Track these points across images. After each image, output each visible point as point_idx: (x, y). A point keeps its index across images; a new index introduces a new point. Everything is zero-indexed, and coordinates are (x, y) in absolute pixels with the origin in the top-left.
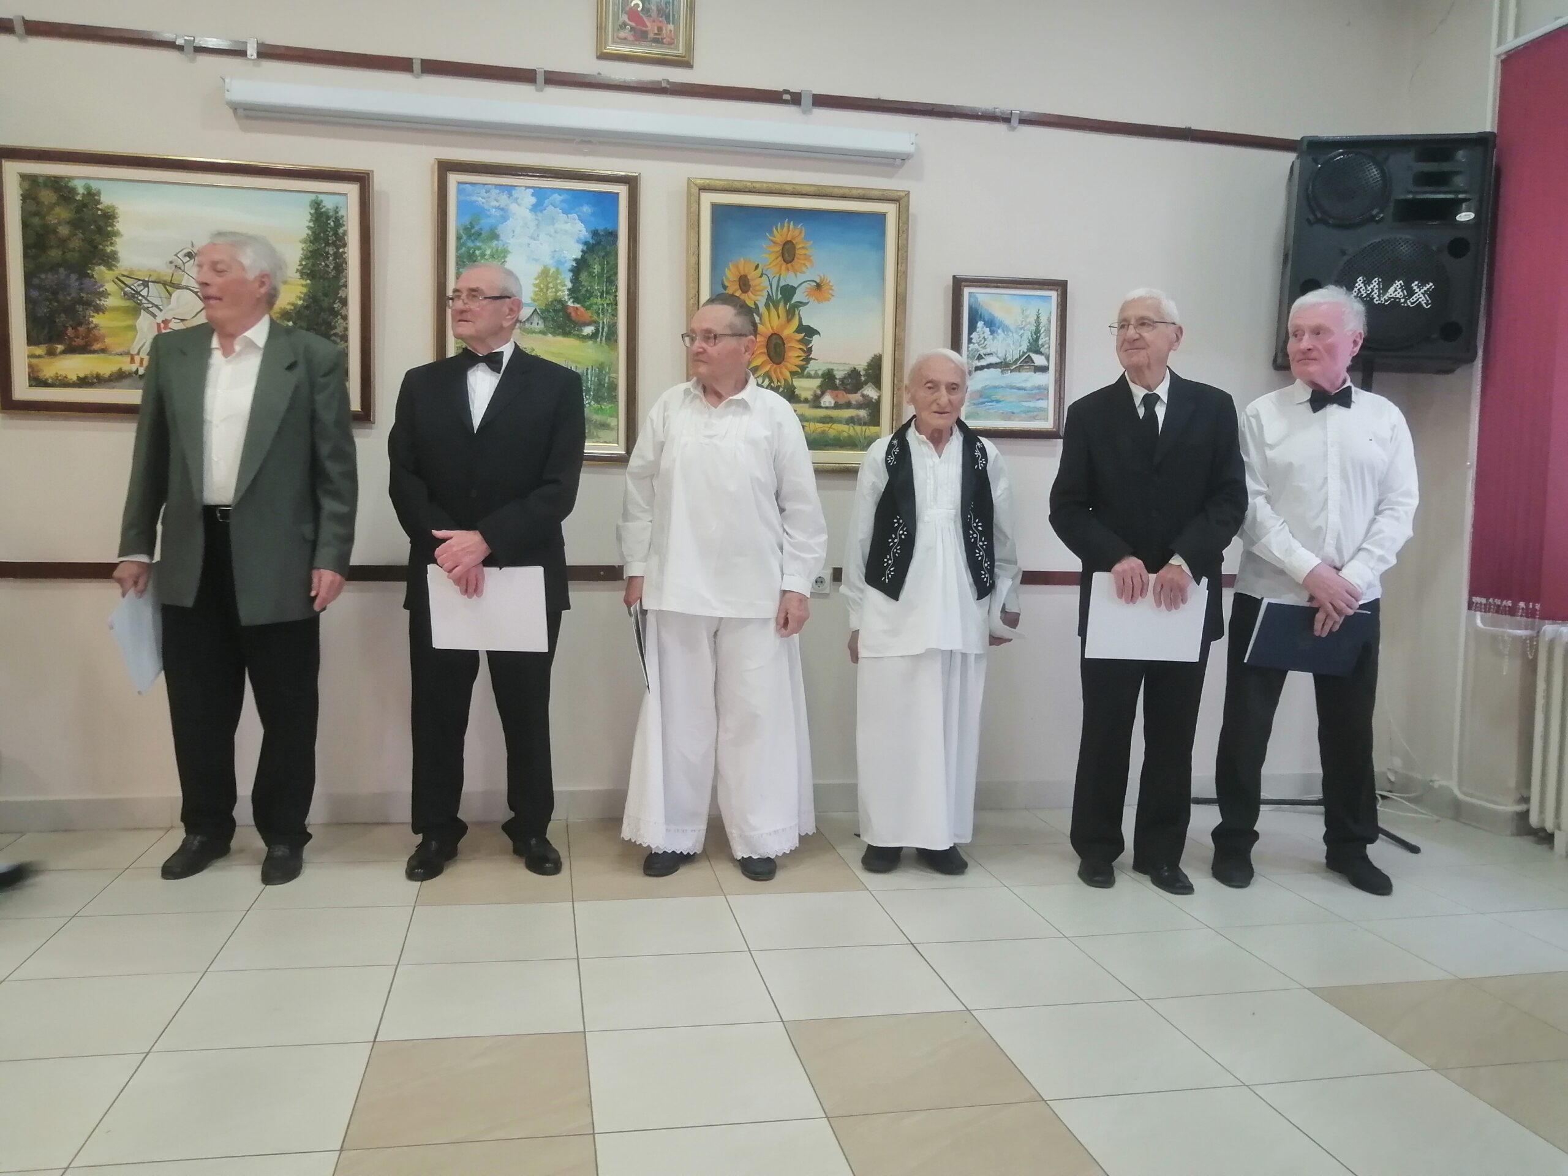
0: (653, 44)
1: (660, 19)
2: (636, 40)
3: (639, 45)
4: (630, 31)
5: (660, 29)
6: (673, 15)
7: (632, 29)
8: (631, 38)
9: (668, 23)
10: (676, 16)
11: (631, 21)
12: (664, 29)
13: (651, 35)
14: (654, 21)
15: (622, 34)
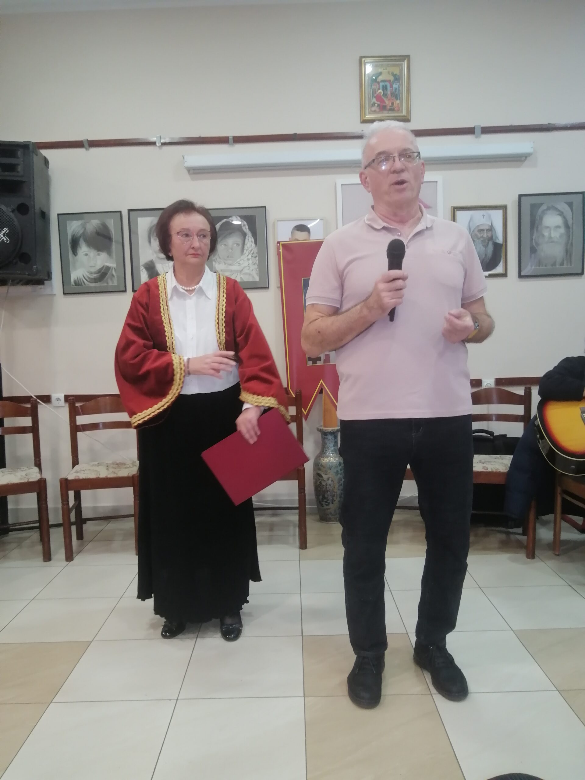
0: (390, 112)
1: (393, 98)
2: (380, 111)
3: (382, 113)
4: (378, 106)
5: (393, 104)
6: (399, 95)
8: (378, 110)
9: (397, 99)
10: (401, 96)
11: (377, 101)
12: (395, 103)
13: (388, 107)
14: (389, 100)
15: (373, 109)
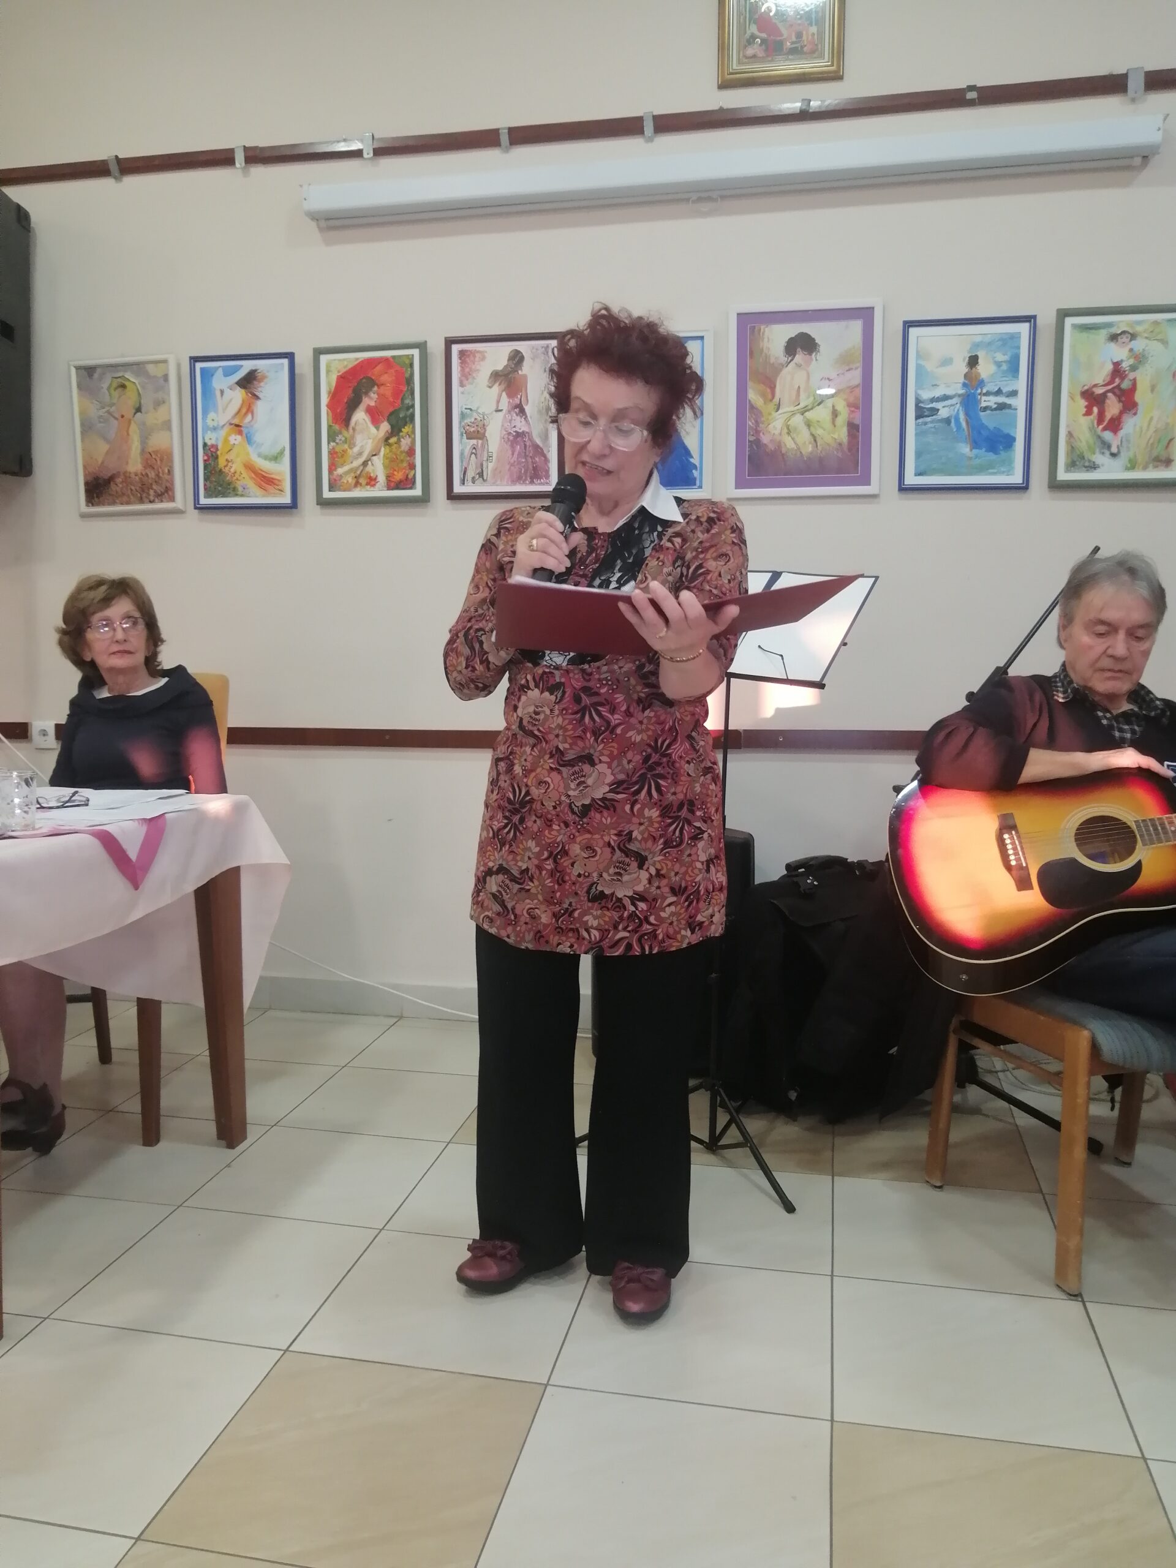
0: (790, 57)
1: (800, 22)
2: (767, 56)
3: (772, 61)
4: (761, 45)
5: (799, 35)
6: (817, 13)
7: (763, 41)
8: (761, 54)
9: (810, 24)
10: (820, 15)
11: (761, 32)
12: (804, 33)
14: (791, 26)
15: (750, 51)
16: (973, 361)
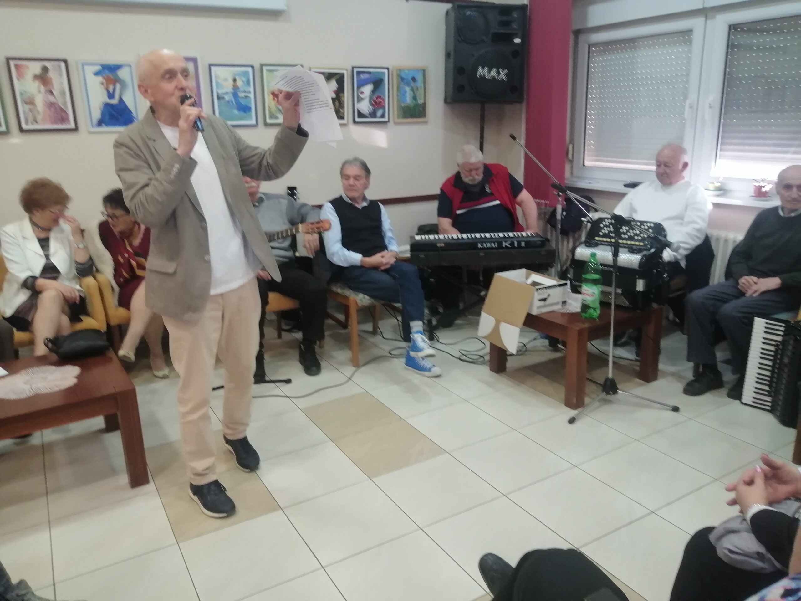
16: (235, 80)
